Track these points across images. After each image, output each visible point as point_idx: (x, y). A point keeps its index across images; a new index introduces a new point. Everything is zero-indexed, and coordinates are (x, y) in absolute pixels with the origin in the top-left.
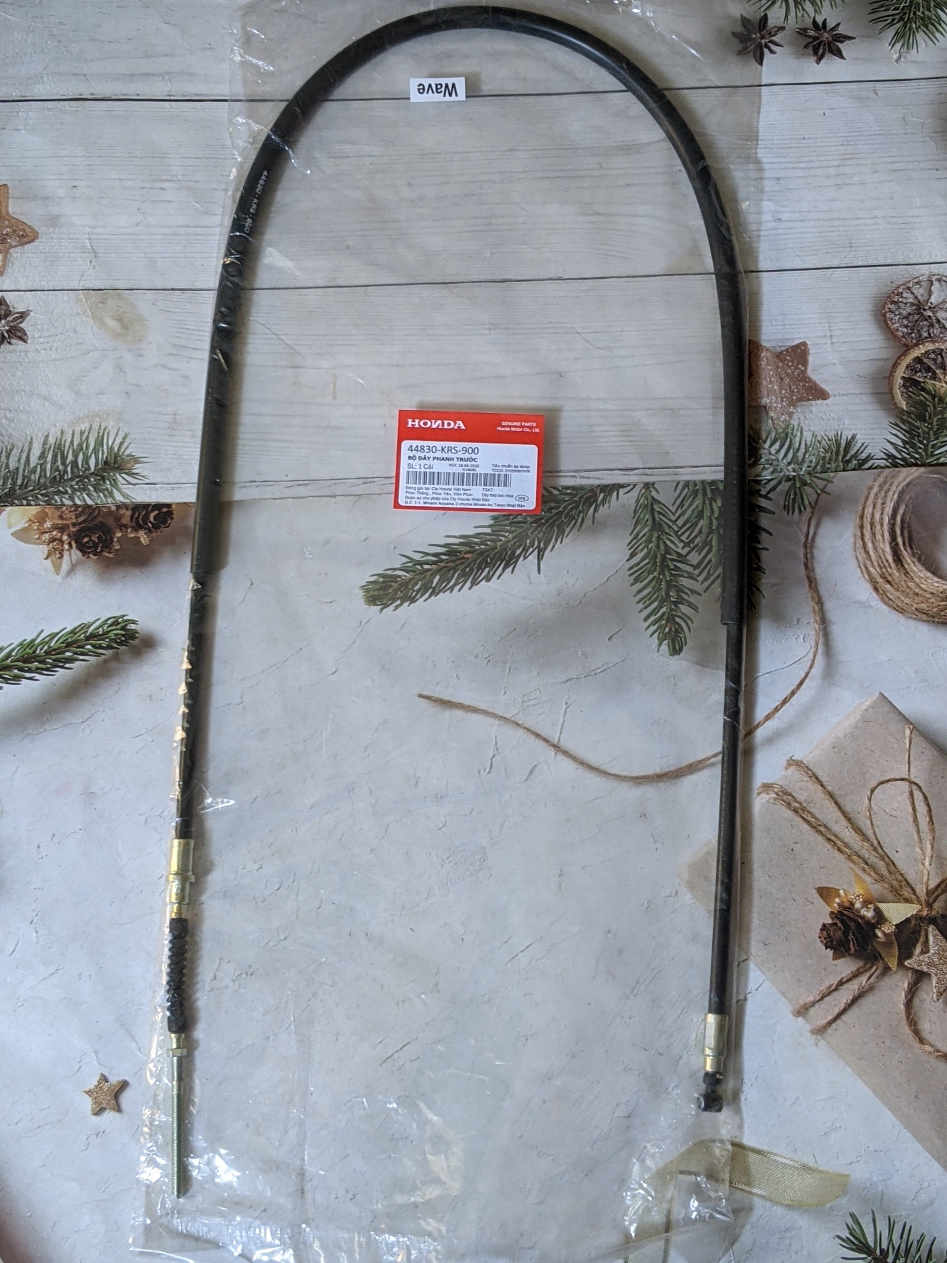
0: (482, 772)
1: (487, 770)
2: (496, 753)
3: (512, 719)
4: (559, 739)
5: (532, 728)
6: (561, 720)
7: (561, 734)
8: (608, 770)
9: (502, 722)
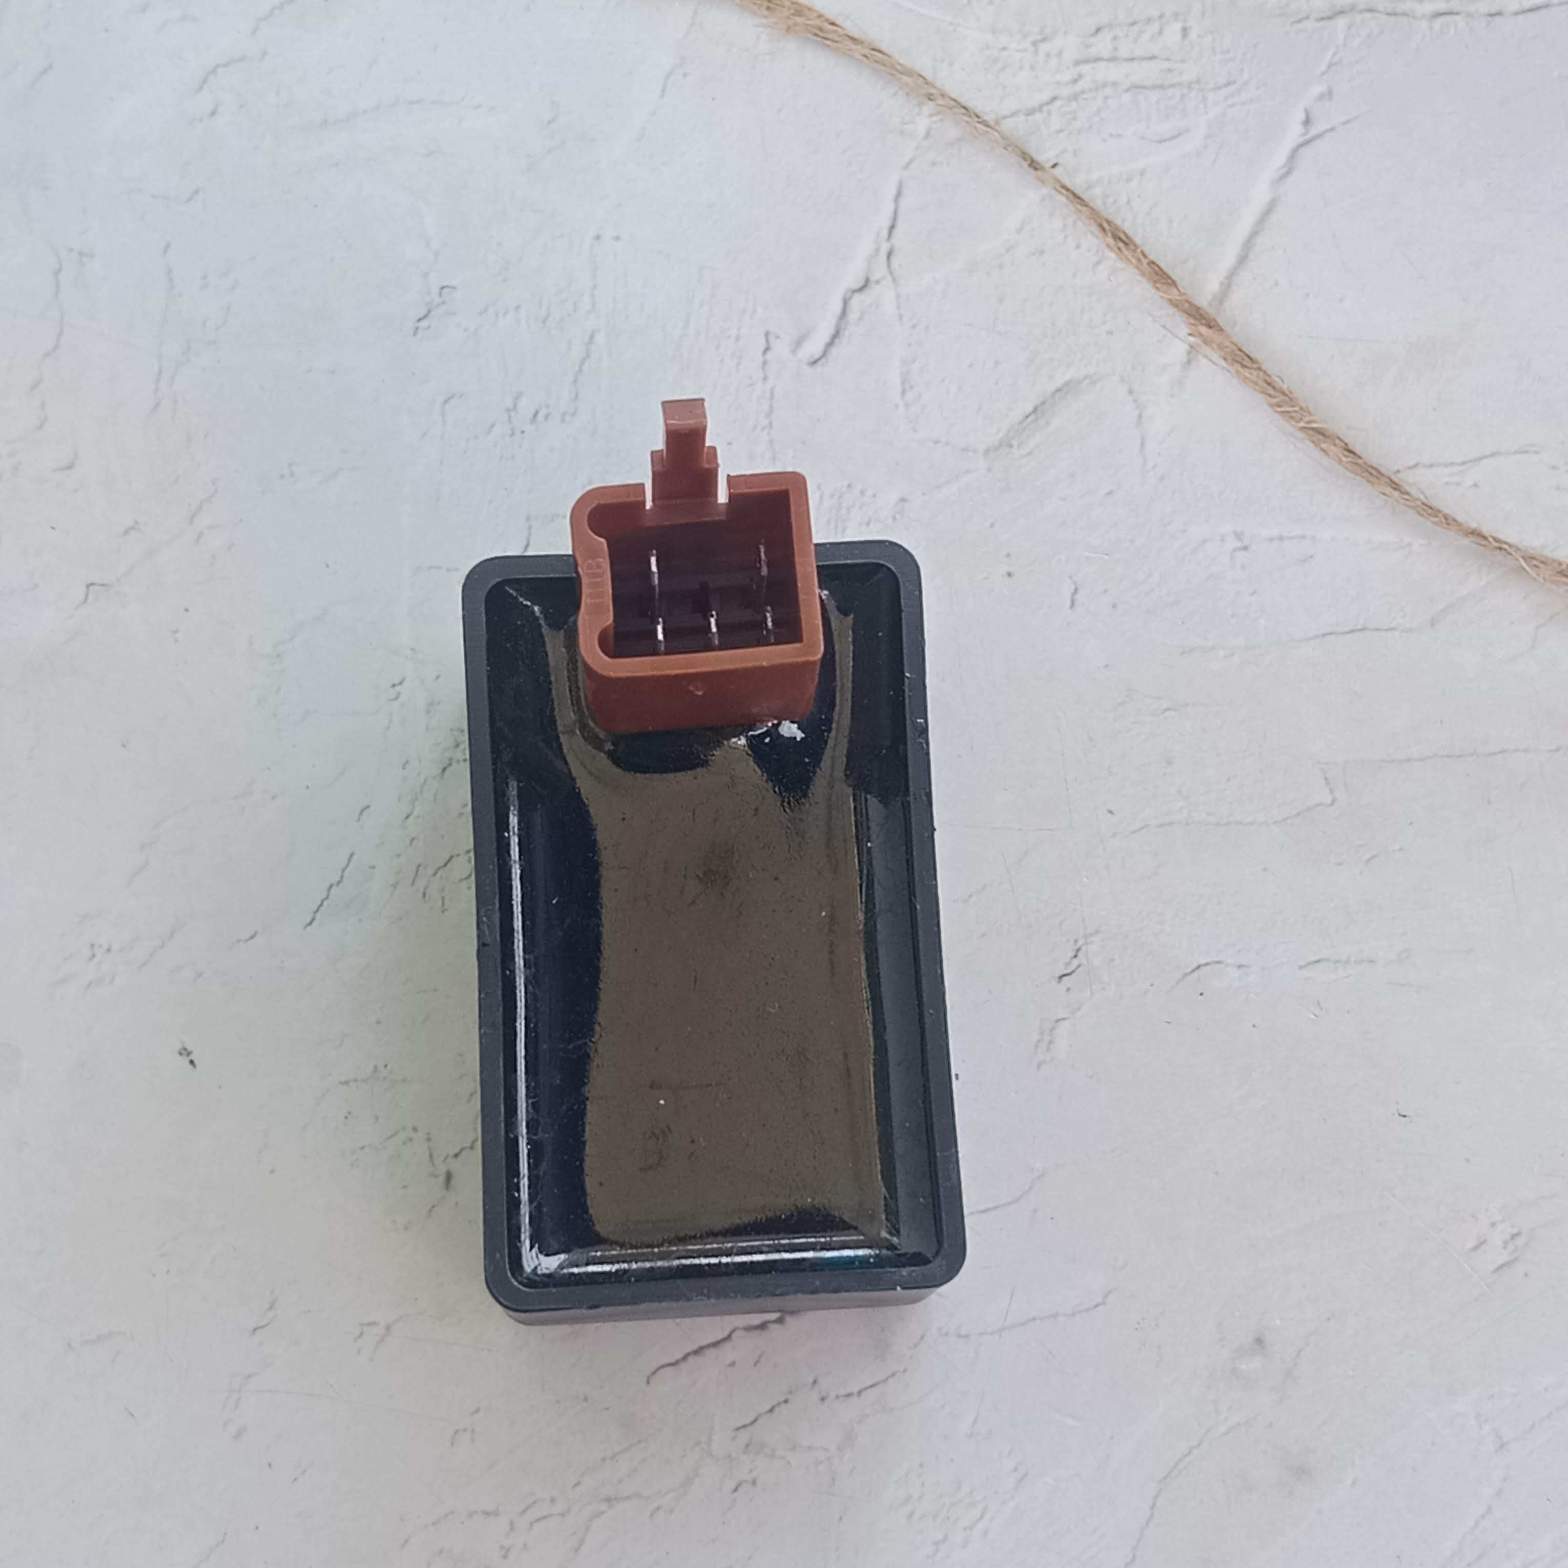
0: (781, 349)
1: (814, 346)
2: (880, 270)
3: (1007, 125)
4: (1227, 285)
5: (1095, 196)
6: (1260, 194)
7: (1242, 260)
8: (1447, 503)
9: (951, 129)
